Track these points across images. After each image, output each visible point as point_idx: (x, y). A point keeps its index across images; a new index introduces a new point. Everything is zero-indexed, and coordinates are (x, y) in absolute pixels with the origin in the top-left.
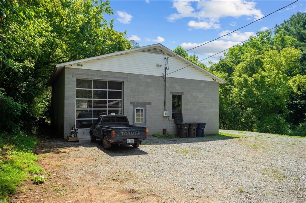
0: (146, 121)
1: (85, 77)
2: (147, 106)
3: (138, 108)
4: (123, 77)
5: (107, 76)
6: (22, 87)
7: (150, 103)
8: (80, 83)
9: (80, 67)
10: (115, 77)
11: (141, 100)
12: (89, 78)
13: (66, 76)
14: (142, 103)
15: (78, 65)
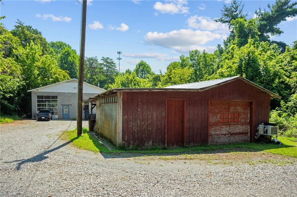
0: (69, 113)
1: (40, 95)
2: (70, 106)
3: (65, 107)
4: (57, 94)
5: (50, 94)
6: (16, 99)
7: (71, 105)
8: (39, 97)
9: (38, 91)
10: (53, 94)
11: (67, 103)
12: (42, 95)
13: (32, 95)
14: (67, 105)
15: (37, 90)
